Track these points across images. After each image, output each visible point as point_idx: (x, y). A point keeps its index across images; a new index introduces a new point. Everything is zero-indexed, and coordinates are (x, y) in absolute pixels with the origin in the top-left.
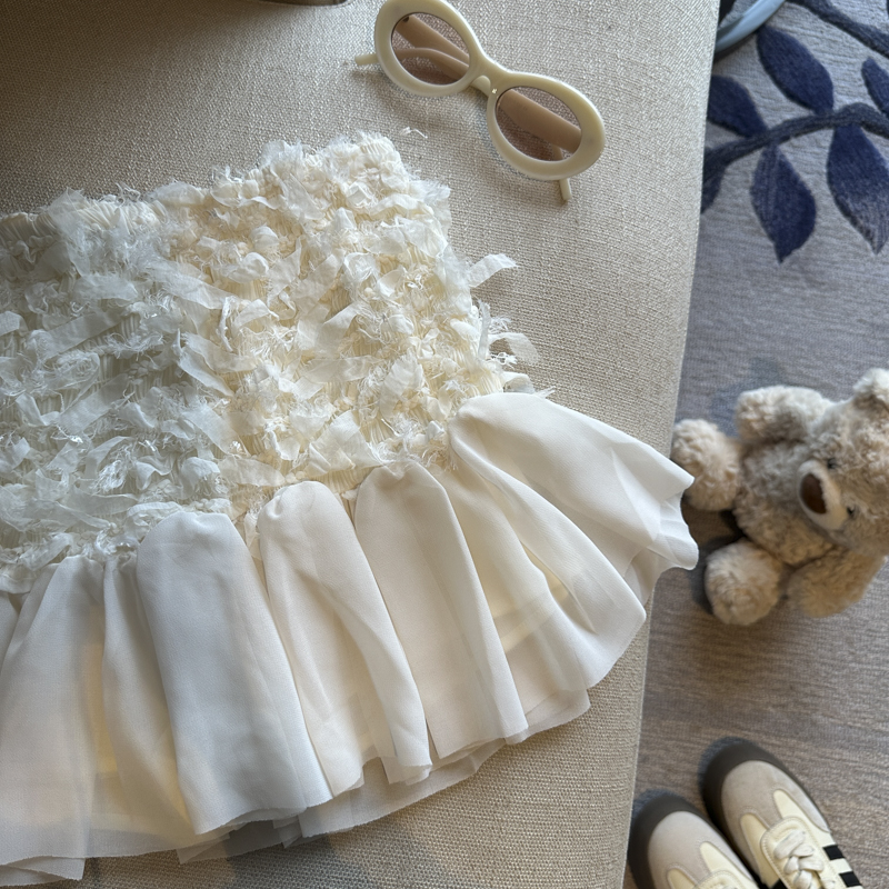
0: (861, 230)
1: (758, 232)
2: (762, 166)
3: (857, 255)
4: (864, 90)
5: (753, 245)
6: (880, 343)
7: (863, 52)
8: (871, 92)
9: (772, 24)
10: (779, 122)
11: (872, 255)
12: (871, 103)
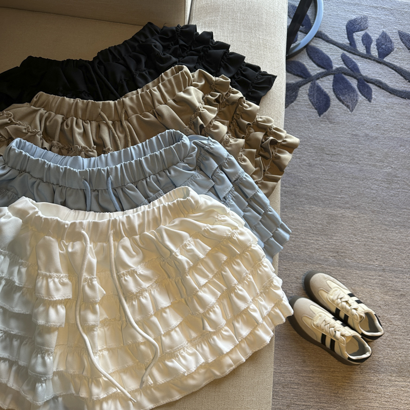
0: (345, 105)
1: (312, 107)
2: (311, 87)
3: (345, 113)
4: (342, 63)
5: (310, 111)
6: (355, 140)
7: (341, 51)
8: (345, 63)
9: (311, 44)
10: (316, 74)
11: (350, 113)
12: (345, 67)
